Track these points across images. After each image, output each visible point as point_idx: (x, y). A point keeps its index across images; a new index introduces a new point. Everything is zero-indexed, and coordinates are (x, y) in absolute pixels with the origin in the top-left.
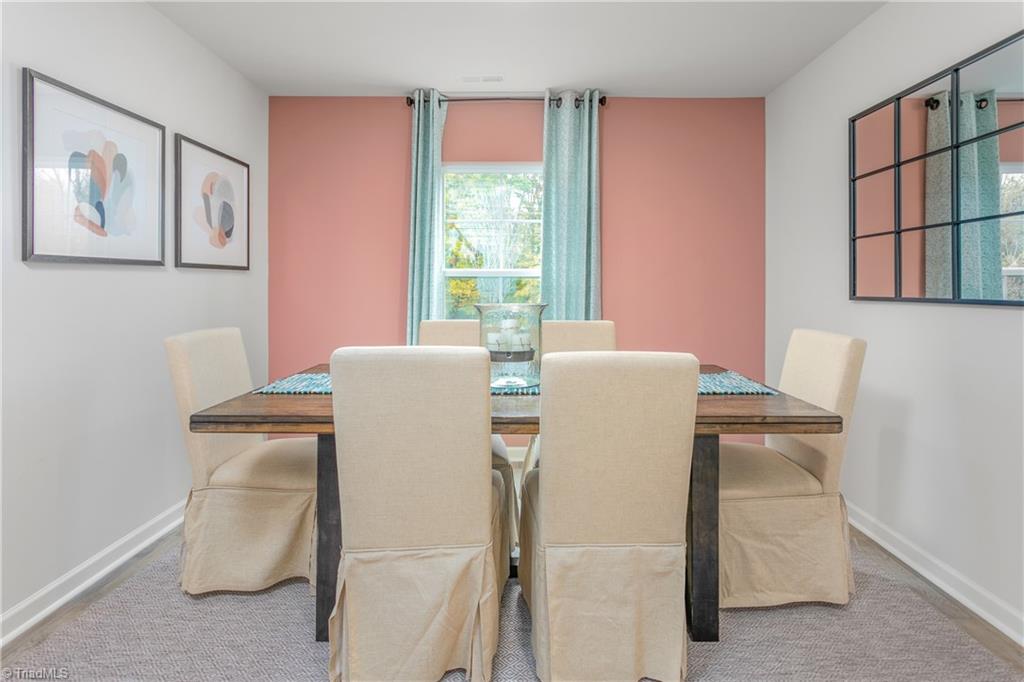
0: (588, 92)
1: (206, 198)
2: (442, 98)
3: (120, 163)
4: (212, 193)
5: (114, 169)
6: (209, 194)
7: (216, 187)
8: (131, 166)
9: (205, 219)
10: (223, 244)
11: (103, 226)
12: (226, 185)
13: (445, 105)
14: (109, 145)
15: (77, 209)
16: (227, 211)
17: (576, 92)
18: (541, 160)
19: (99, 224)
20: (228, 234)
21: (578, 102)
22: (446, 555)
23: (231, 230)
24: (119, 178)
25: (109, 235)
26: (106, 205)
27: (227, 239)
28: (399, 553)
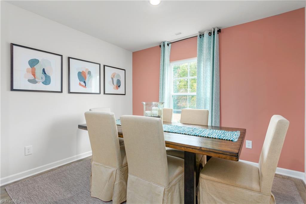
0: (213, 29)
1: (112, 79)
2: (169, 43)
3: (89, 73)
4: (114, 77)
5: (88, 74)
6: (113, 77)
7: (115, 76)
8: (92, 73)
9: (112, 83)
10: (117, 89)
11: (85, 86)
12: (118, 75)
13: (170, 45)
14: (87, 69)
15: (80, 83)
16: (119, 82)
17: (209, 30)
18: (196, 56)
19: (85, 85)
20: (119, 86)
21: (210, 34)
22: (109, 168)
23: (120, 86)
24: (89, 76)
25: (87, 88)
26: (86, 82)
27: (119, 88)
28: (102, 165)
